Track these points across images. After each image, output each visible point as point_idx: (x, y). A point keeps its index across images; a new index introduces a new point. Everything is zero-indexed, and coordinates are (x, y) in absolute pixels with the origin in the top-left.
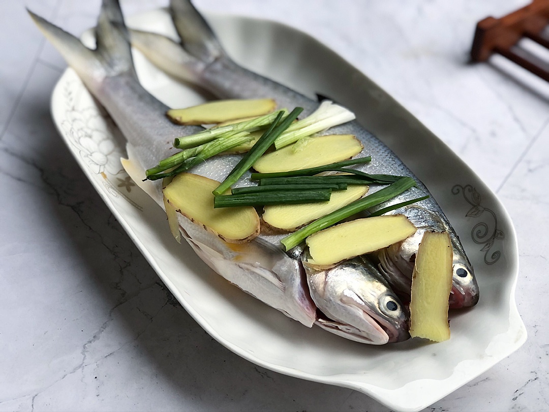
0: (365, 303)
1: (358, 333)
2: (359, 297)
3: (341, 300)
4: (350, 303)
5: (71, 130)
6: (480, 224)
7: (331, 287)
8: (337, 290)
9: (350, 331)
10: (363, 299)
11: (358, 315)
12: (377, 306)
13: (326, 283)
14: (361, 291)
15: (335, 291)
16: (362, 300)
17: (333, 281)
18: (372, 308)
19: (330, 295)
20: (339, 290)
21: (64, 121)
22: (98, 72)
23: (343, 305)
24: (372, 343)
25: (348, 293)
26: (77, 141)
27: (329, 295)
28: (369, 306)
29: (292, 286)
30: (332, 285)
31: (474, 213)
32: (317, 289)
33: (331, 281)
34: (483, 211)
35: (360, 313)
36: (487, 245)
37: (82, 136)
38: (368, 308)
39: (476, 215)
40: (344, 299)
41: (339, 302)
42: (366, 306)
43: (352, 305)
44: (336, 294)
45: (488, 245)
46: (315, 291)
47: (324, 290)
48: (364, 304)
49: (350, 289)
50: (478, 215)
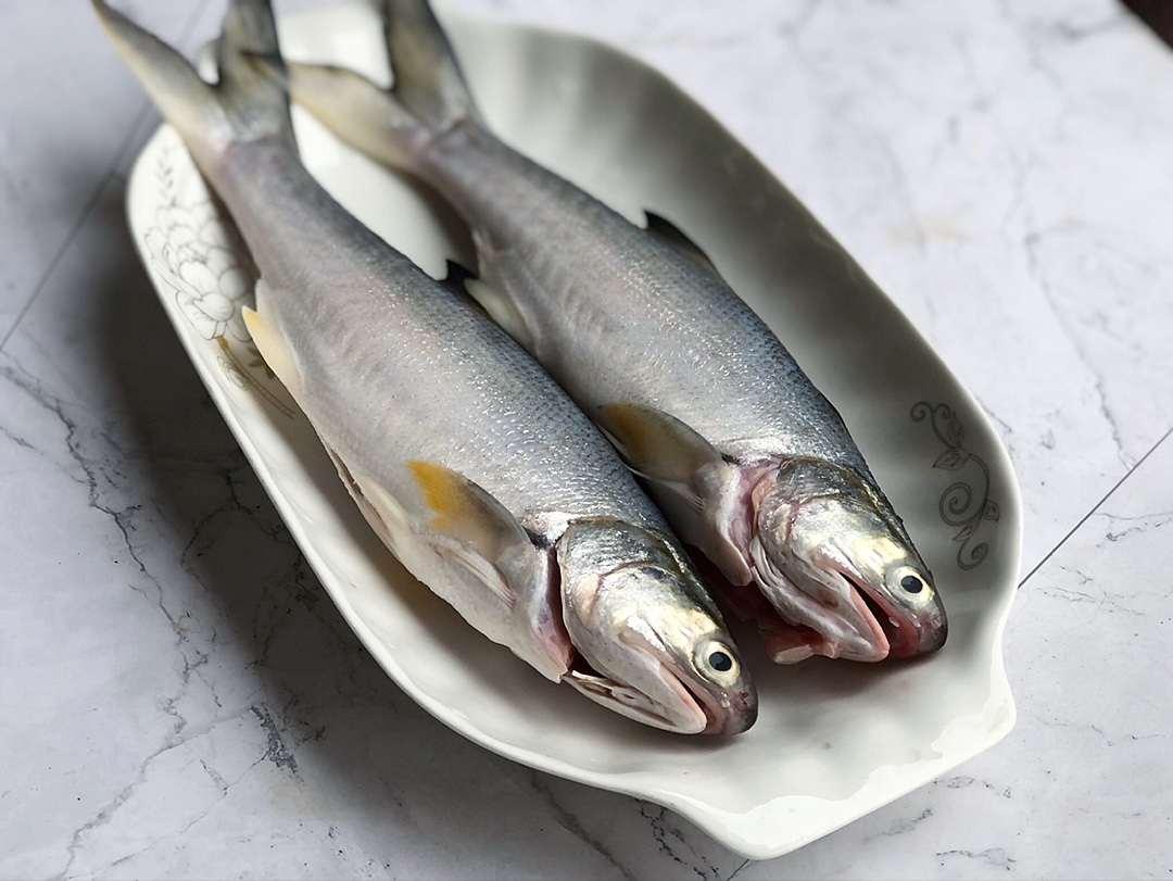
0: (667, 648)
1: (648, 706)
2: (656, 634)
3: (621, 636)
4: (638, 645)
5: (164, 248)
6: (958, 485)
7: (605, 607)
8: (614, 615)
9: (633, 702)
10: (664, 640)
11: (650, 668)
12: (690, 655)
13: (596, 598)
14: (662, 624)
15: (611, 616)
16: (662, 642)
17: (612, 596)
18: (680, 659)
19: (601, 622)
20: (619, 617)
21: (150, 229)
22: (218, 132)
23: (623, 646)
24: (674, 729)
25: (635, 624)
26: (175, 270)
27: (598, 623)
28: (673, 655)
29: (529, 597)
30: (608, 603)
31: (949, 463)
32: (578, 609)
33: (608, 597)
34: (966, 460)
35: (655, 667)
36: (965, 529)
37: (186, 260)
38: (671, 659)
39: (952, 465)
40: (627, 635)
41: (616, 640)
42: (667, 654)
43: (639, 648)
44: (612, 622)
45: (968, 530)
46: (574, 612)
47: (591, 611)
48: (664, 650)
49: (642, 617)
50: (955, 467)
